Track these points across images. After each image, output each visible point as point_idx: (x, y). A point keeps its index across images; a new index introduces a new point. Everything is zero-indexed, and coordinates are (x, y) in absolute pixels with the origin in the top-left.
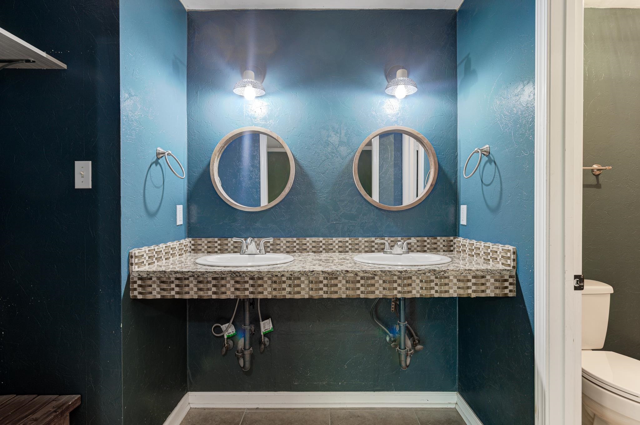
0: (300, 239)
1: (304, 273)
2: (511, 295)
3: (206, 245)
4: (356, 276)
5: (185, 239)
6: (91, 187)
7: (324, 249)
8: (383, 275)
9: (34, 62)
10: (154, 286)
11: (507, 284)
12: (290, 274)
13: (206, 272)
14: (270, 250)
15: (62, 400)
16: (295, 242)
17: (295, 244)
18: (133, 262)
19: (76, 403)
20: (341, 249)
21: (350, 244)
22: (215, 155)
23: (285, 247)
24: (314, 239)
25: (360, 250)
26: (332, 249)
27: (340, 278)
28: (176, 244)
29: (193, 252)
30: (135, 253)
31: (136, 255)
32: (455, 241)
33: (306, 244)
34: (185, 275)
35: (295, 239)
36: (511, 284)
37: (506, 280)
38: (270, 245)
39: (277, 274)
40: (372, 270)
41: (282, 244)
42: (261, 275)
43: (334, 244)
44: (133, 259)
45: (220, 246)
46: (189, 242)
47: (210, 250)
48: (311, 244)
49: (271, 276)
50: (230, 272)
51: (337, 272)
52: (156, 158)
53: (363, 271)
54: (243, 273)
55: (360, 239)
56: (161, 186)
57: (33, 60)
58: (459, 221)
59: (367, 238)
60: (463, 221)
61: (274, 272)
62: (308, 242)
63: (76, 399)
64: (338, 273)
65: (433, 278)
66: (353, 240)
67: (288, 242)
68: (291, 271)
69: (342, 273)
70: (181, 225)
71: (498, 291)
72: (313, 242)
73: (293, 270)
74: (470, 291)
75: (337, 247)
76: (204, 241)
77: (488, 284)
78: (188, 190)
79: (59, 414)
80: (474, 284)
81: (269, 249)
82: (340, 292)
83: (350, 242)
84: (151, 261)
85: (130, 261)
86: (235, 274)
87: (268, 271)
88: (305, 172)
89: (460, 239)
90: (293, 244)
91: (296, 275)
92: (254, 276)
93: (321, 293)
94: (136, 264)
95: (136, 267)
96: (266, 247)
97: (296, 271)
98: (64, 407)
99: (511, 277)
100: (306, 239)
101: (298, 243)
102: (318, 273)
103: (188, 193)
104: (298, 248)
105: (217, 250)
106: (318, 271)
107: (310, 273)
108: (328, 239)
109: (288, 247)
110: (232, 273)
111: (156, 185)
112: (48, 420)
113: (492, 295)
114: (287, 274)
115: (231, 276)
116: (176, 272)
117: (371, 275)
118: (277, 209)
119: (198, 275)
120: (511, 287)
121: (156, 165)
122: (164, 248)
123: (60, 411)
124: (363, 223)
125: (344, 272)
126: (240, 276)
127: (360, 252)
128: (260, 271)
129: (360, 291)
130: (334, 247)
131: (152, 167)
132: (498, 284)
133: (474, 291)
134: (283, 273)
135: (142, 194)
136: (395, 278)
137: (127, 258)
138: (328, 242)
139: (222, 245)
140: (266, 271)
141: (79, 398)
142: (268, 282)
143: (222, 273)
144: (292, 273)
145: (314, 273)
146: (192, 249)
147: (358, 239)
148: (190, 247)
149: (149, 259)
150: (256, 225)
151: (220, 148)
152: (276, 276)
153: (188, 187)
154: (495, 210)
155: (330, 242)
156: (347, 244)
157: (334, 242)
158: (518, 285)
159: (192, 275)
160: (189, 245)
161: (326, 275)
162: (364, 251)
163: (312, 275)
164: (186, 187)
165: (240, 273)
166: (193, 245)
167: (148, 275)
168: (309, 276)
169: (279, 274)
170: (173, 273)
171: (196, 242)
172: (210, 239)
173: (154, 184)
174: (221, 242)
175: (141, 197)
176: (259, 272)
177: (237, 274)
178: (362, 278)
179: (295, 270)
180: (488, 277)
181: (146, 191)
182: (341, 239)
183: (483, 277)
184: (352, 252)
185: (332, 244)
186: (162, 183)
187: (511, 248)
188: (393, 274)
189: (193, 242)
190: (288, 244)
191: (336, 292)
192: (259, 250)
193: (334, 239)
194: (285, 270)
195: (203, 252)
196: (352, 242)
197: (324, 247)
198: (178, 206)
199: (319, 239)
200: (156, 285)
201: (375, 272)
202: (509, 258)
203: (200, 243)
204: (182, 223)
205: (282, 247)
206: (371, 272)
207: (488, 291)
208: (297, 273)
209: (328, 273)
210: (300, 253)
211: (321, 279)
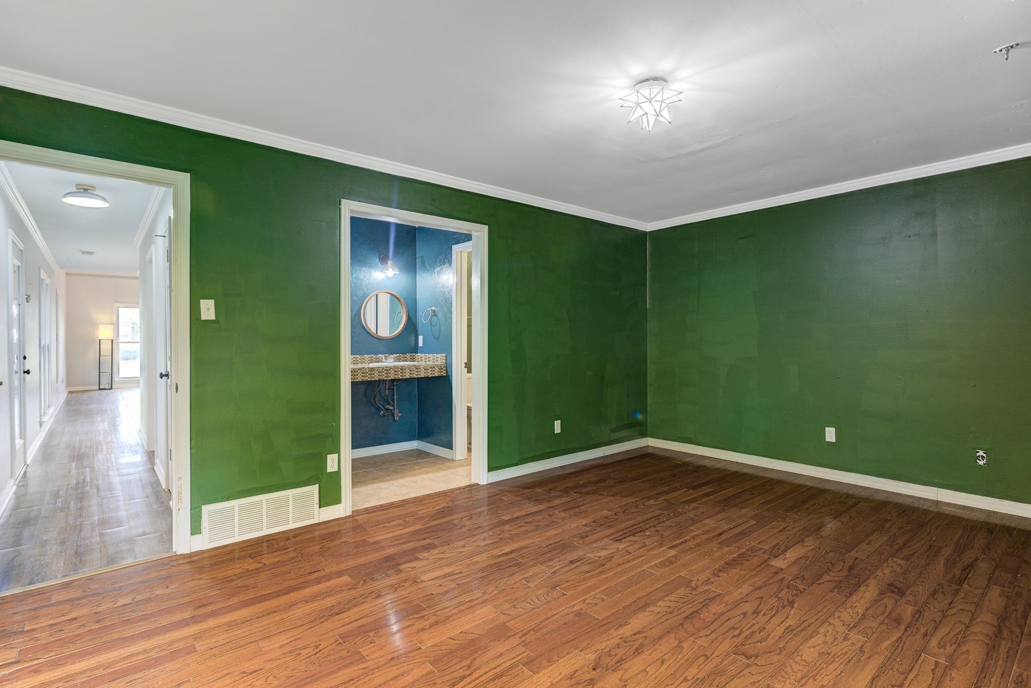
2: (444, 375)
11: (442, 370)
27: (375, 371)
32: (416, 356)
36: (444, 370)
37: (442, 369)
55: (365, 356)
58: (418, 345)
60: (421, 344)
65: (414, 369)
71: (439, 373)
74: (429, 374)
77: (436, 371)
80: (431, 371)
83: (360, 358)
89: (419, 354)
93: (367, 378)
99: (444, 367)
113: (437, 375)
120: (444, 372)
132: (439, 370)
133: (431, 374)
154: (437, 338)
156: (358, 359)
158: (447, 370)
161: (370, 369)
178: (385, 370)
180: (436, 368)
183: (434, 368)
187: (444, 355)
191: (374, 377)
202: (443, 359)
207: (436, 374)
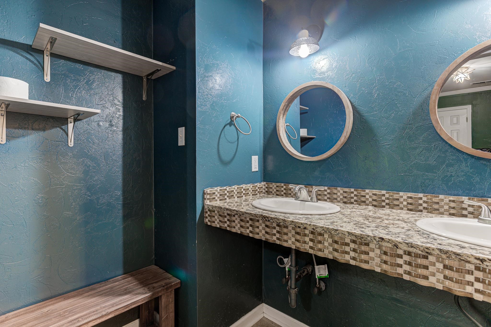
0: (359, 190)
1: (327, 230)
3: (275, 188)
4: (396, 247)
5: (261, 182)
6: (184, 145)
7: (387, 204)
8: (444, 256)
9: (160, 70)
10: (216, 217)
12: (312, 228)
13: (245, 212)
14: (327, 199)
15: (171, 280)
16: (353, 193)
17: (352, 195)
18: (206, 197)
19: (177, 285)
20: (410, 207)
21: (424, 202)
22: (280, 113)
23: (341, 197)
24: (375, 191)
25: (440, 211)
26: (398, 205)
27: (372, 246)
28: (250, 186)
29: (266, 193)
30: (207, 191)
31: (208, 193)
33: (365, 196)
34: (232, 212)
35: (352, 190)
38: (327, 194)
39: (299, 226)
40: (424, 245)
41: (339, 194)
42: (285, 224)
43: (401, 200)
44: (206, 195)
45: (285, 191)
46: (264, 185)
47: (278, 193)
48: (370, 197)
49: (294, 227)
50: (261, 216)
51: (367, 237)
52: (230, 120)
53: (407, 244)
54: (271, 218)
55: (441, 197)
56: (235, 142)
57: (159, 69)
59: (454, 197)
61: (297, 223)
62: (368, 194)
63: (177, 282)
64: (369, 239)
66: (429, 197)
67: (346, 193)
68: (314, 225)
69: (375, 240)
70: (257, 171)
72: (373, 194)
73: (316, 225)
75: (405, 203)
76: (274, 185)
78: (264, 144)
79: (165, 289)
81: (326, 197)
82: (371, 262)
83: (425, 199)
84: (222, 198)
85: (204, 196)
86: (265, 218)
87: (291, 221)
88: (364, 119)
90: (351, 195)
91: (319, 230)
92: (280, 223)
93: (347, 258)
94: (208, 199)
95: (208, 201)
96: (318, 195)
97: (319, 226)
98: (169, 286)
100: (365, 191)
101: (356, 194)
102: (343, 234)
103: (264, 147)
104: (356, 199)
105: (283, 194)
106: (344, 231)
107: (333, 232)
108: (393, 193)
109: (345, 197)
110: (263, 217)
111: (230, 141)
112: (157, 291)
114: (309, 227)
115: (262, 219)
116: (227, 209)
117: (420, 252)
118: (335, 158)
119: (240, 214)
121: (230, 126)
122: (236, 189)
123: (166, 287)
124: (447, 176)
125: (377, 239)
126: (269, 221)
127: (442, 214)
128: (285, 220)
129: (402, 269)
130: (402, 203)
131: (226, 127)
134: (305, 226)
135: (217, 148)
136: (471, 267)
137: (202, 194)
138: (392, 196)
139: (286, 189)
140: (290, 221)
141: (179, 282)
142: (292, 232)
143: (256, 215)
144: (315, 228)
145: (339, 233)
146: (266, 191)
147: (439, 197)
148: (265, 189)
149: (220, 197)
150: (315, 173)
151: (284, 106)
152: (299, 227)
153: (264, 141)
155: (396, 196)
156: (421, 202)
157: (402, 197)
159: (237, 213)
160: (264, 187)
161: (354, 238)
162: (448, 213)
163: (335, 233)
164: (262, 141)
165: (269, 218)
166: (266, 188)
167: (212, 208)
168: (333, 235)
169: (302, 226)
170: (225, 209)
171: (269, 186)
172: (278, 184)
173: (228, 140)
174: (286, 187)
175: (215, 150)
176: (283, 221)
177: (267, 219)
178: (406, 253)
179: (317, 225)
181: (220, 146)
182: (411, 194)
184: (427, 212)
185: (398, 200)
186: (237, 139)
188: (463, 260)
189: (266, 185)
190: (345, 195)
191: (367, 263)
192: (310, 198)
193: (401, 194)
194: (307, 223)
195: (273, 194)
196: (428, 199)
197: (387, 201)
198: (253, 157)
199: (381, 192)
200: (217, 216)
201: (427, 248)
203: (271, 187)
204: (257, 170)
205: (339, 196)
206: (422, 248)
208: (320, 229)
209: (356, 236)
210: (358, 206)
211: (347, 240)
